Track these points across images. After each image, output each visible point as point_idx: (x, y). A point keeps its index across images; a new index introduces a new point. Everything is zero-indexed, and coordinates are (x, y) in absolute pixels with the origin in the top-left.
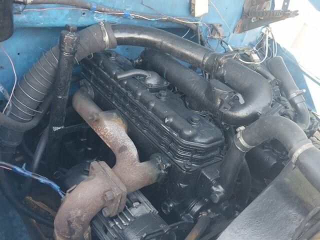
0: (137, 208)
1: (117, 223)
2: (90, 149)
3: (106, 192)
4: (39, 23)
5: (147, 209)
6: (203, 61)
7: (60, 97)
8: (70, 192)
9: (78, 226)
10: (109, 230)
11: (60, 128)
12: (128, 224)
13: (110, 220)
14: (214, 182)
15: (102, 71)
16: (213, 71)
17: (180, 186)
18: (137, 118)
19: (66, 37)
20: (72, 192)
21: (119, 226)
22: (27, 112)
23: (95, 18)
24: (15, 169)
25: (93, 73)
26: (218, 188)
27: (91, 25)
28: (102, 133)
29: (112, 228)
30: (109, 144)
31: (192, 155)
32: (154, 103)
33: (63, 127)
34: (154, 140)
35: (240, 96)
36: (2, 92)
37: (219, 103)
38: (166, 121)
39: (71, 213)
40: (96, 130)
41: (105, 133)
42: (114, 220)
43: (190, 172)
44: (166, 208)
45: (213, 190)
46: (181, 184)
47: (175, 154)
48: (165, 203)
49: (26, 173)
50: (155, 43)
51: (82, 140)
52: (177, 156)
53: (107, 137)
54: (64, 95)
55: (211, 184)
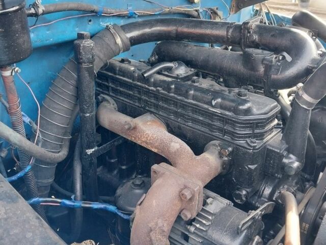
0: (211, 204)
1: (198, 226)
2: (124, 167)
3: (181, 192)
4: (48, 40)
5: (222, 202)
6: (227, 35)
7: (88, 115)
8: (140, 204)
9: (162, 239)
10: (191, 236)
11: (93, 150)
12: (210, 223)
13: (188, 225)
14: (285, 153)
15: (122, 78)
16: (243, 40)
17: (249, 168)
18: (176, 114)
19: (82, 45)
20: (143, 204)
21: (201, 228)
22: (56, 141)
23: (101, 23)
24: (64, 203)
25: (110, 84)
26: (290, 158)
27: (99, 31)
28: (143, 140)
29: (194, 233)
30: (155, 148)
31: (253, 131)
32: (193, 89)
33: (96, 148)
34: (203, 129)
35: (285, 54)
36: (28, 123)
37: (262, 69)
38: (214, 103)
39: (150, 226)
40: (135, 138)
41: (147, 138)
42: (193, 223)
43: (257, 149)
44: (239, 197)
45: (284, 163)
46: (249, 166)
47: (233, 136)
48: (237, 192)
49: (76, 204)
50: (169, 32)
51: (112, 161)
52: (237, 137)
53: (151, 141)
54: (91, 112)
55: (282, 156)
